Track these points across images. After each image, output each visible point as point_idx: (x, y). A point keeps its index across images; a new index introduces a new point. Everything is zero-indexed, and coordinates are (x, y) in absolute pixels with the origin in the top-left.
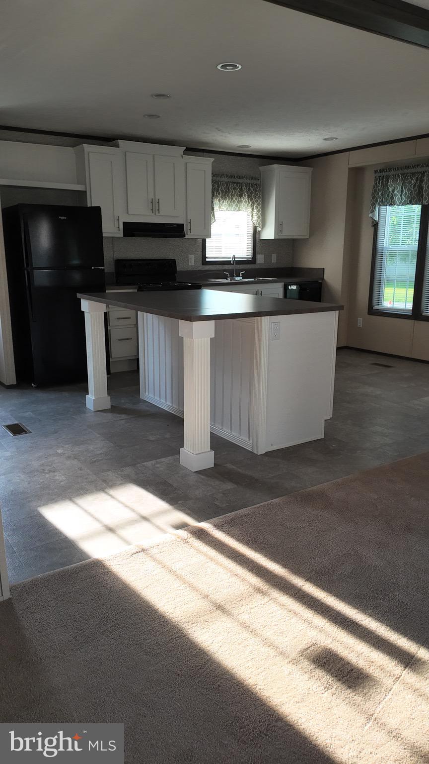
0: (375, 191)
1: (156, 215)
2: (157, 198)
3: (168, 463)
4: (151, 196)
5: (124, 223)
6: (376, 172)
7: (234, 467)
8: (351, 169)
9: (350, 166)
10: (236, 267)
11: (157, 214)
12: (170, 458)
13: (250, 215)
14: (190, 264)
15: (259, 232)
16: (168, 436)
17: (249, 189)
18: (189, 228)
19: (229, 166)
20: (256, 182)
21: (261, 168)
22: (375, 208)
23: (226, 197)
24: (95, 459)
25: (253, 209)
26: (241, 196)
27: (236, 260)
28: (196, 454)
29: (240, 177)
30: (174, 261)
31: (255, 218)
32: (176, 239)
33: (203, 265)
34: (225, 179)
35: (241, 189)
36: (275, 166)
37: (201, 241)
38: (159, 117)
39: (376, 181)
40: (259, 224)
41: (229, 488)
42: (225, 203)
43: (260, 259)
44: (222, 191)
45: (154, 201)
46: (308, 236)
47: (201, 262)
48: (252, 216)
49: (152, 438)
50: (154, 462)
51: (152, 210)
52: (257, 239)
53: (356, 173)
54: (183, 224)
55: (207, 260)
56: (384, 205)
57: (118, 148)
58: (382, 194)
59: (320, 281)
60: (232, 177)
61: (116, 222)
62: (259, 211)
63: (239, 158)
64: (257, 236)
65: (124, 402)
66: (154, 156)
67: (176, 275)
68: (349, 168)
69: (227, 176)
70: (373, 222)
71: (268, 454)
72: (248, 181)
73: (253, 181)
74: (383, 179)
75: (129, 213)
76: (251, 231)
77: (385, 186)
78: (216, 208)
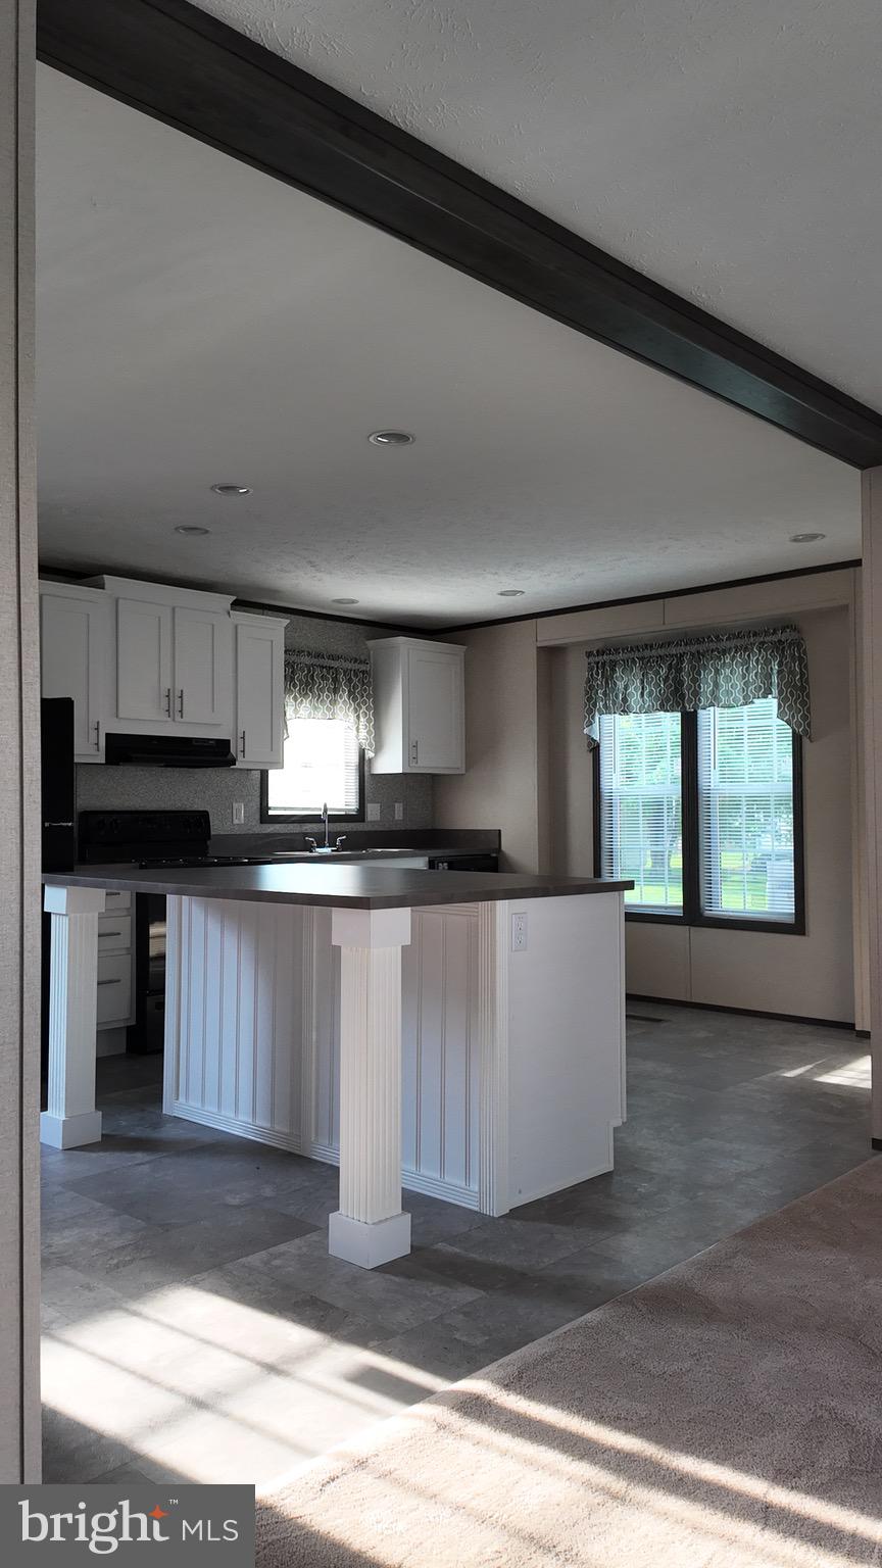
0: (591, 688)
1: (174, 720)
2: (178, 687)
3: (299, 1255)
4: (166, 684)
5: (108, 735)
6: (589, 654)
7: (458, 1250)
8: (540, 649)
9: (539, 645)
10: (327, 827)
11: (178, 718)
12: (297, 1241)
13: (354, 728)
14: (236, 822)
15: (370, 760)
16: (268, 1191)
17: (350, 681)
18: (240, 748)
19: (314, 636)
20: (363, 667)
21: (371, 643)
22: (593, 717)
23: (307, 693)
24: (115, 1261)
25: (358, 717)
26: (335, 691)
27: (329, 813)
28: (373, 1224)
29: (332, 657)
30: (205, 815)
31: (363, 733)
32: (209, 770)
33: (261, 823)
34: (307, 660)
35: (335, 680)
36: (401, 640)
37: (257, 775)
38: (207, 532)
39: (592, 670)
40: (370, 745)
41: (471, 1299)
42: (306, 703)
43: (373, 812)
44: (300, 681)
45: (171, 694)
46: (464, 768)
47: (258, 816)
48: (358, 729)
49: (234, 1200)
50: (263, 1254)
51: (168, 711)
52: (366, 774)
53: (551, 657)
54: (229, 741)
55: (271, 813)
56: (610, 713)
57: (101, 590)
58: (605, 694)
59: (494, 855)
60: (319, 655)
61: (93, 734)
62: (369, 721)
63: (329, 623)
64: (366, 768)
65: (128, 1124)
66: (174, 609)
67: (208, 842)
68: (538, 648)
69: (309, 654)
70: (589, 744)
71: (516, 1213)
72: (349, 665)
73: (357, 666)
74: (603, 667)
75: (121, 716)
76: (355, 759)
77: (609, 679)
78: (290, 711)
